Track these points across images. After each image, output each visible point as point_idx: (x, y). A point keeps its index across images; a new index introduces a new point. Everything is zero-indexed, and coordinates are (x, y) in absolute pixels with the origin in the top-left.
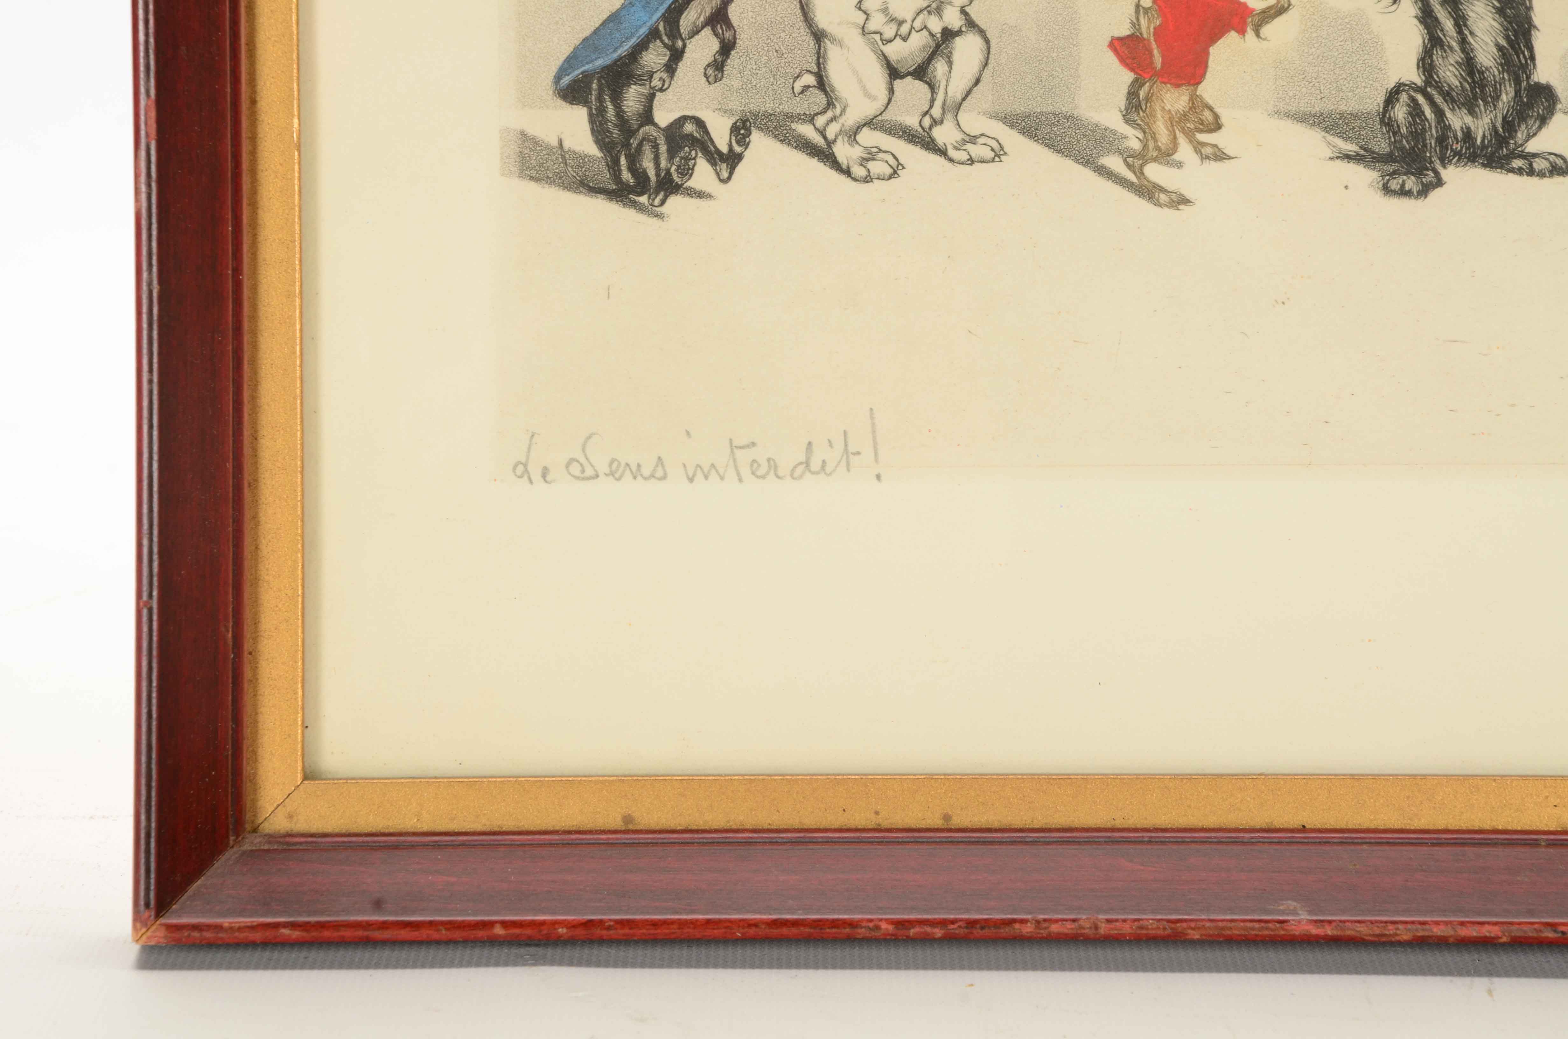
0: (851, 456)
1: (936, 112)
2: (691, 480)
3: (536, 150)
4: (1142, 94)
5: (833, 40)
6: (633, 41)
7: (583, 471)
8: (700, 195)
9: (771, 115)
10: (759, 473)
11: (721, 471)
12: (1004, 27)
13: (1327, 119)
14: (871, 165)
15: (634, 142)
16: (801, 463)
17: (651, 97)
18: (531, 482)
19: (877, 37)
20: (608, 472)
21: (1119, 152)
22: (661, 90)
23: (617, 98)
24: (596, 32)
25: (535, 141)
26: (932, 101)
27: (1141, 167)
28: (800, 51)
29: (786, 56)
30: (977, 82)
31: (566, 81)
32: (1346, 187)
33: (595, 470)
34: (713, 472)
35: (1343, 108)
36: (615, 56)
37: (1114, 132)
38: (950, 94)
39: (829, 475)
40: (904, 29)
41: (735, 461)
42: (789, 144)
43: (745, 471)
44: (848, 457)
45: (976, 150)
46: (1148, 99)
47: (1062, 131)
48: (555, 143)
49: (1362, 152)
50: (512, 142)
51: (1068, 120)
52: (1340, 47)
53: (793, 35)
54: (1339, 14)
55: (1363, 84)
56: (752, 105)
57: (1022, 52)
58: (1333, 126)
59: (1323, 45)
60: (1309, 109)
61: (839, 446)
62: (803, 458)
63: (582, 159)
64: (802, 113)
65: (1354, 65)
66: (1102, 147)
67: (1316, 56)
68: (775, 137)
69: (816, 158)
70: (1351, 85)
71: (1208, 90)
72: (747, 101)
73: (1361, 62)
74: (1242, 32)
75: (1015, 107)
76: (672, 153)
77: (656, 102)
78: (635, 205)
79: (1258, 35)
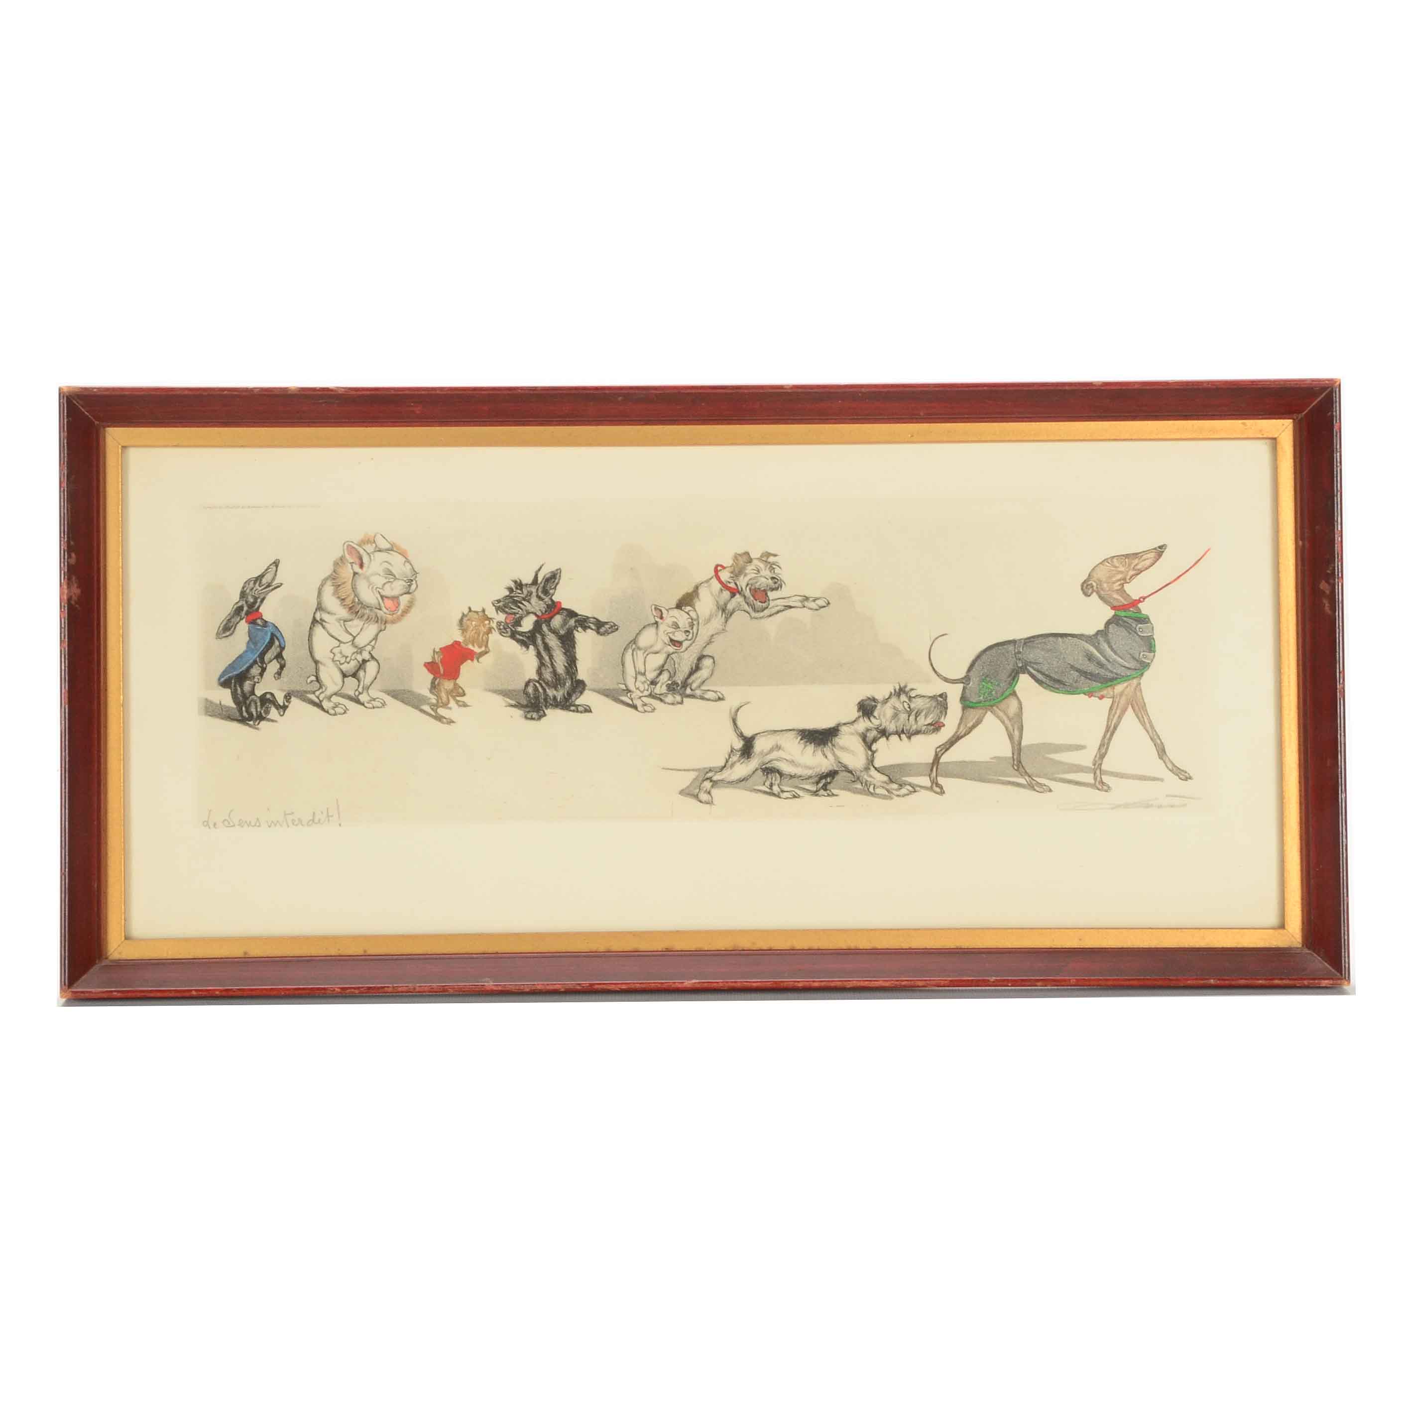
0: (330, 817)
1: (360, 690)
2: (270, 827)
3: (211, 705)
4: (436, 683)
5: (321, 663)
6: (248, 665)
7: (229, 823)
8: (273, 721)
9: (299, 691)
10: (295, 824)
11: (281, 823)
12: (385, 659)
13: (504, 692)
14: (336, 709)
15: (248, 702)
16: (311, 820)
17: (254, 685)
18: (210, 828)
19: (338, 662)
20: (238, 824)
21: (428, 704)
22: (258, 683)
23: (241, 686)
24: (234, 661)
25: (211, 702)
26: (359, 686)
27: (436, 710)
28: (309, 668)
29: (304, 670)
30: (375, 678)
31: (223, 679)
32: (512, 717)
33: (234, 824)
34: (278, 824)
35: (510, 688)
36: (241, 670)
37: (426, 697)
38: (365, 683)
39: (321, 824)
40: (348, 660)
41: (286, 819)
42: (306, 702)
43: (290, 823)
44: (328, 817)
45: (376, 704)
46: (439, 684)
47: (407, 696)
48: (218, 702)
49: (517, 704)
50: (203, 702)
51: (409, 692)
52: (508, 666)
53: (307, 662)
54: (507, 654)
55: (517, 679)
56: (292, 688)
57: (392, 668)
58: (506, 694)
59: (502, 665)
60: (497, 688)
61: (325, 813)
62: (311, 818)
63: (228, 708)
64: (310, 690)
65: (513, 673)
66: (422, 702)
67: (499, 669)
68: (301, 699)
69: (316, 707)
70: (512, 680)
71: (460, 681)
72: (290, 686)
73: (516, 672)
74: (472, 660)
75: (390, 688)
76: (262, 705)
77: (255, 687)
78: (248, 724)
79: (478, 661)
